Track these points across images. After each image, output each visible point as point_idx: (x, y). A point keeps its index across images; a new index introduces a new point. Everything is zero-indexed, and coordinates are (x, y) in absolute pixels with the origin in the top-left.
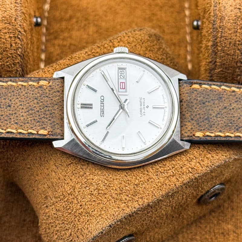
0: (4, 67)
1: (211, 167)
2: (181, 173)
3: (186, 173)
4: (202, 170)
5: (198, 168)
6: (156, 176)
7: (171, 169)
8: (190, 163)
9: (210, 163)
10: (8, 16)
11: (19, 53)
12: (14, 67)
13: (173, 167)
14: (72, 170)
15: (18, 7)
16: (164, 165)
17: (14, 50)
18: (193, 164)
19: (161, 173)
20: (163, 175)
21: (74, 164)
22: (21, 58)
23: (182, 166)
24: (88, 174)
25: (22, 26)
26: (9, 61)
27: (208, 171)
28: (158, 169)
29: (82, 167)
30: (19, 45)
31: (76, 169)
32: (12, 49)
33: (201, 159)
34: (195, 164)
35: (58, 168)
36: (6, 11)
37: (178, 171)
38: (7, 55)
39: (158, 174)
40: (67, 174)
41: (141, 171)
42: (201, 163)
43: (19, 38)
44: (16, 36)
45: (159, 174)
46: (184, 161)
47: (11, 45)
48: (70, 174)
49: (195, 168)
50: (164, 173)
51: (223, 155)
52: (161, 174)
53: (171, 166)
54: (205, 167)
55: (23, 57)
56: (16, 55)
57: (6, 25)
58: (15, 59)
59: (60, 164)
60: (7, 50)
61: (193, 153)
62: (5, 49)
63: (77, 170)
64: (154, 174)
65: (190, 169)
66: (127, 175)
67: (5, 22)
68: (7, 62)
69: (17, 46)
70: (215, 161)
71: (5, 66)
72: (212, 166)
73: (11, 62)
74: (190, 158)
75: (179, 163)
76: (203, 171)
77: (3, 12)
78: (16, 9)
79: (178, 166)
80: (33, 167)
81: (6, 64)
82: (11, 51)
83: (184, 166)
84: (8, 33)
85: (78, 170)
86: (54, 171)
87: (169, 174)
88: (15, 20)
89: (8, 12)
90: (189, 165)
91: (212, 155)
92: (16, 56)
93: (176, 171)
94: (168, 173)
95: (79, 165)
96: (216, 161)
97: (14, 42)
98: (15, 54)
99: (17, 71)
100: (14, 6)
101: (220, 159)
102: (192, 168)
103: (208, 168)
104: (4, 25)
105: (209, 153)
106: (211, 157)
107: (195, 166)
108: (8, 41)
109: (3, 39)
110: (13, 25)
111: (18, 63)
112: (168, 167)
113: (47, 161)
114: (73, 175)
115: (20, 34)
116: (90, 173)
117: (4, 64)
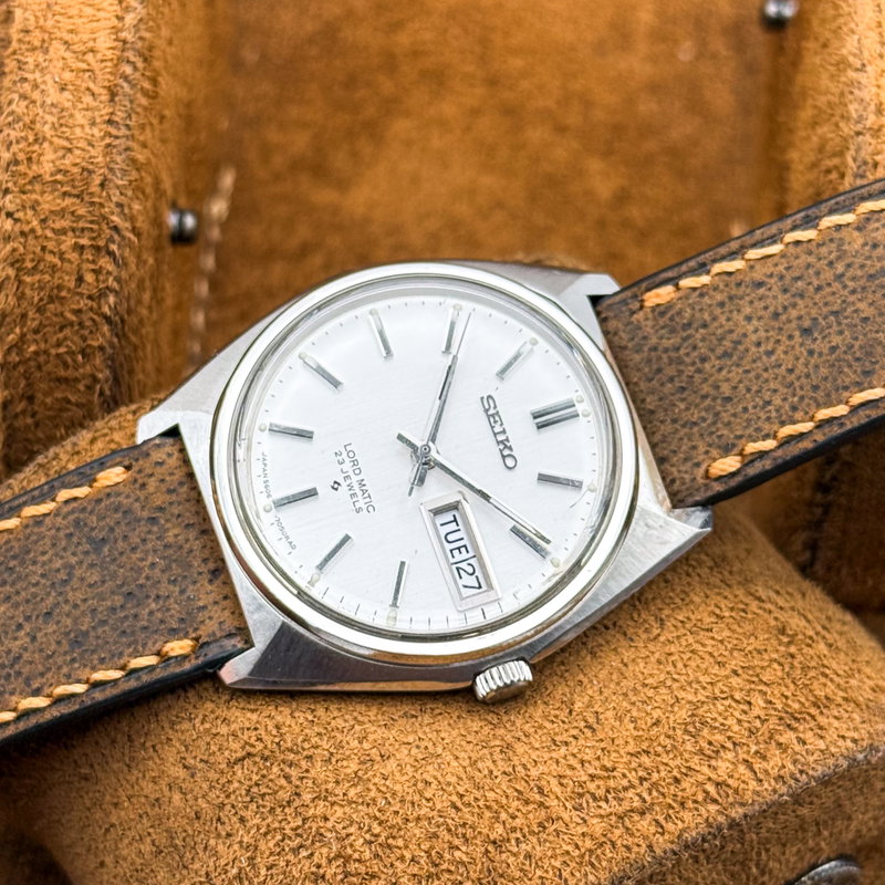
0: (47, 362)
1: (797, 780)
2: (674, 801)
3: (695, 802)
4: (757, 793)
5: (744, 782)
6: (576, 809)
7: (633, 787)
8: (713, 763)
9: (792, 767)
10: (76, 170)
11: (106, 309)
12: (84, 365)
13: (642, 780)
14: (248, 783)
15: (117, 137)
16: (607, 770)
17: (90, 297)
18: (723, 766)
19: (595, 799)
20: (600, 807)
21: (257, 759)
22: (111, 330)
23: (678, 776)
24: (307, 797)
25: (126, 211)
26: (65, 339)
27: (782, 795)
28: (585, 783)
29: (287, 770)
30: (111, 279)
31: (264, 776)
32: (81, 295)
33: (754, 748)
34: (731, 767)
35: (193, 776)
36: (70, 150)
37: (663, 794)
38: (62, 314)
39: (581, 805)
40: (228, 796)
41: (516, 790)
42: (756, 767)
43: (111, 254)
44: (101, 243)
45: (587, 802)
46: (686, 756)
47: (80, 280)
48: (240, 799)
49: (730, 782)
50: (607, 801)
51: (843, 737)
52: (592, 804)
53: (633, 773)
54: (773, 783)
55: (120, 326)
56: (95, 317)
57: (68, 201)
58: (91, 332)
59: (202, 760)
60: (64, 298)
61: (722, 724)
62: (55, 291)
63: (266, 780)
64: (567, 804)
65: (711, 788)
66: (459, 804)
67: (64, 189)
68: (59, 345)
69: (104, 282)
70: (811, 759)
71: (51, 358)
72: (798, 775)
73: (74, 343)
74: (710, 743)
75: (666, 765)
76: (763, 797)
77: (60, 153)
78: (109, 145)
79: (663, 774)
80: (100, 775)
81: (53, 351)
82: (78, 302)
83: (686, 775)
84: (73, 230)
85: (271, 780)
86: (181, 788)
87: (626, 805)
88: (102, 185)
89: (77, 152)
90: (705, 769)
91: (801, 735)
92: (93, 320)
93: (655, 793)
94: (622, 800)
95: (276, 764)
96: (815, 757)
97: (92, 266)
98: (91, 314)
99: (95, 380)
100: (102, 134)
101: (833, 750)
102: (718, 784)
103: (784, 783)
104: (58, 201)
105: (789, 726)
106: (795, 741)
107: (732, 777)
108: (69, 261)
109: (51, 252)
110: (92, 204)
111: (101, 348)
112: (624, 776)
113: (154, 747)
114: (252, 801)
115: (116, 237)
116: (315, 795)
117: (46, 352)
